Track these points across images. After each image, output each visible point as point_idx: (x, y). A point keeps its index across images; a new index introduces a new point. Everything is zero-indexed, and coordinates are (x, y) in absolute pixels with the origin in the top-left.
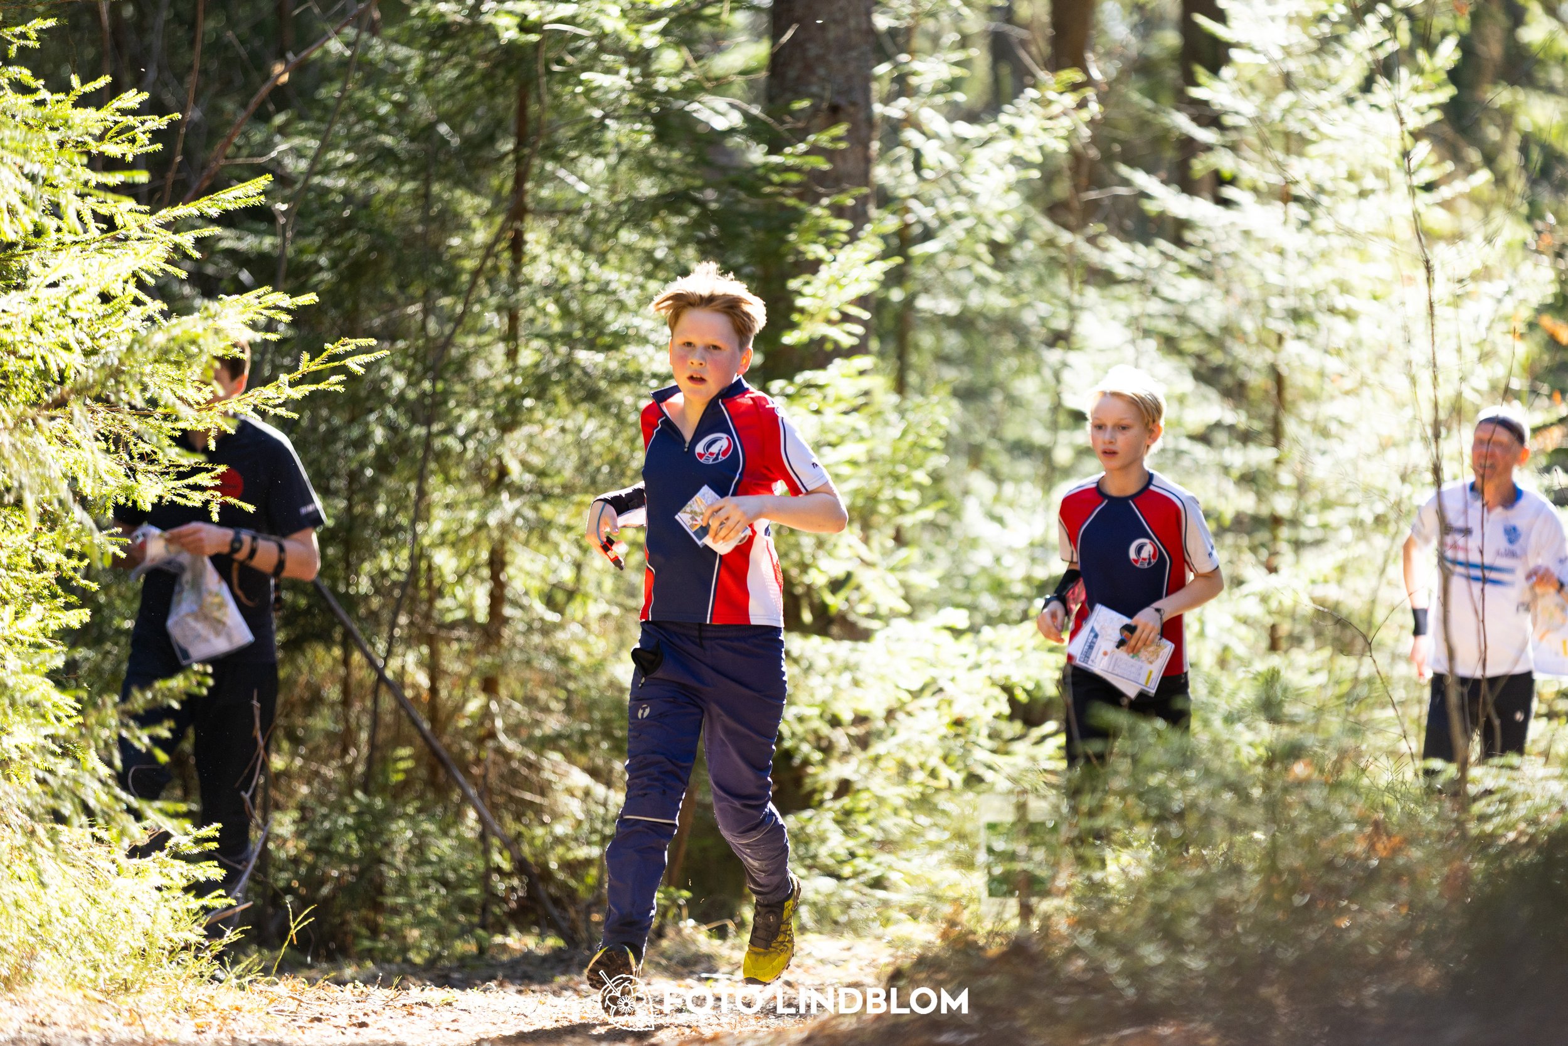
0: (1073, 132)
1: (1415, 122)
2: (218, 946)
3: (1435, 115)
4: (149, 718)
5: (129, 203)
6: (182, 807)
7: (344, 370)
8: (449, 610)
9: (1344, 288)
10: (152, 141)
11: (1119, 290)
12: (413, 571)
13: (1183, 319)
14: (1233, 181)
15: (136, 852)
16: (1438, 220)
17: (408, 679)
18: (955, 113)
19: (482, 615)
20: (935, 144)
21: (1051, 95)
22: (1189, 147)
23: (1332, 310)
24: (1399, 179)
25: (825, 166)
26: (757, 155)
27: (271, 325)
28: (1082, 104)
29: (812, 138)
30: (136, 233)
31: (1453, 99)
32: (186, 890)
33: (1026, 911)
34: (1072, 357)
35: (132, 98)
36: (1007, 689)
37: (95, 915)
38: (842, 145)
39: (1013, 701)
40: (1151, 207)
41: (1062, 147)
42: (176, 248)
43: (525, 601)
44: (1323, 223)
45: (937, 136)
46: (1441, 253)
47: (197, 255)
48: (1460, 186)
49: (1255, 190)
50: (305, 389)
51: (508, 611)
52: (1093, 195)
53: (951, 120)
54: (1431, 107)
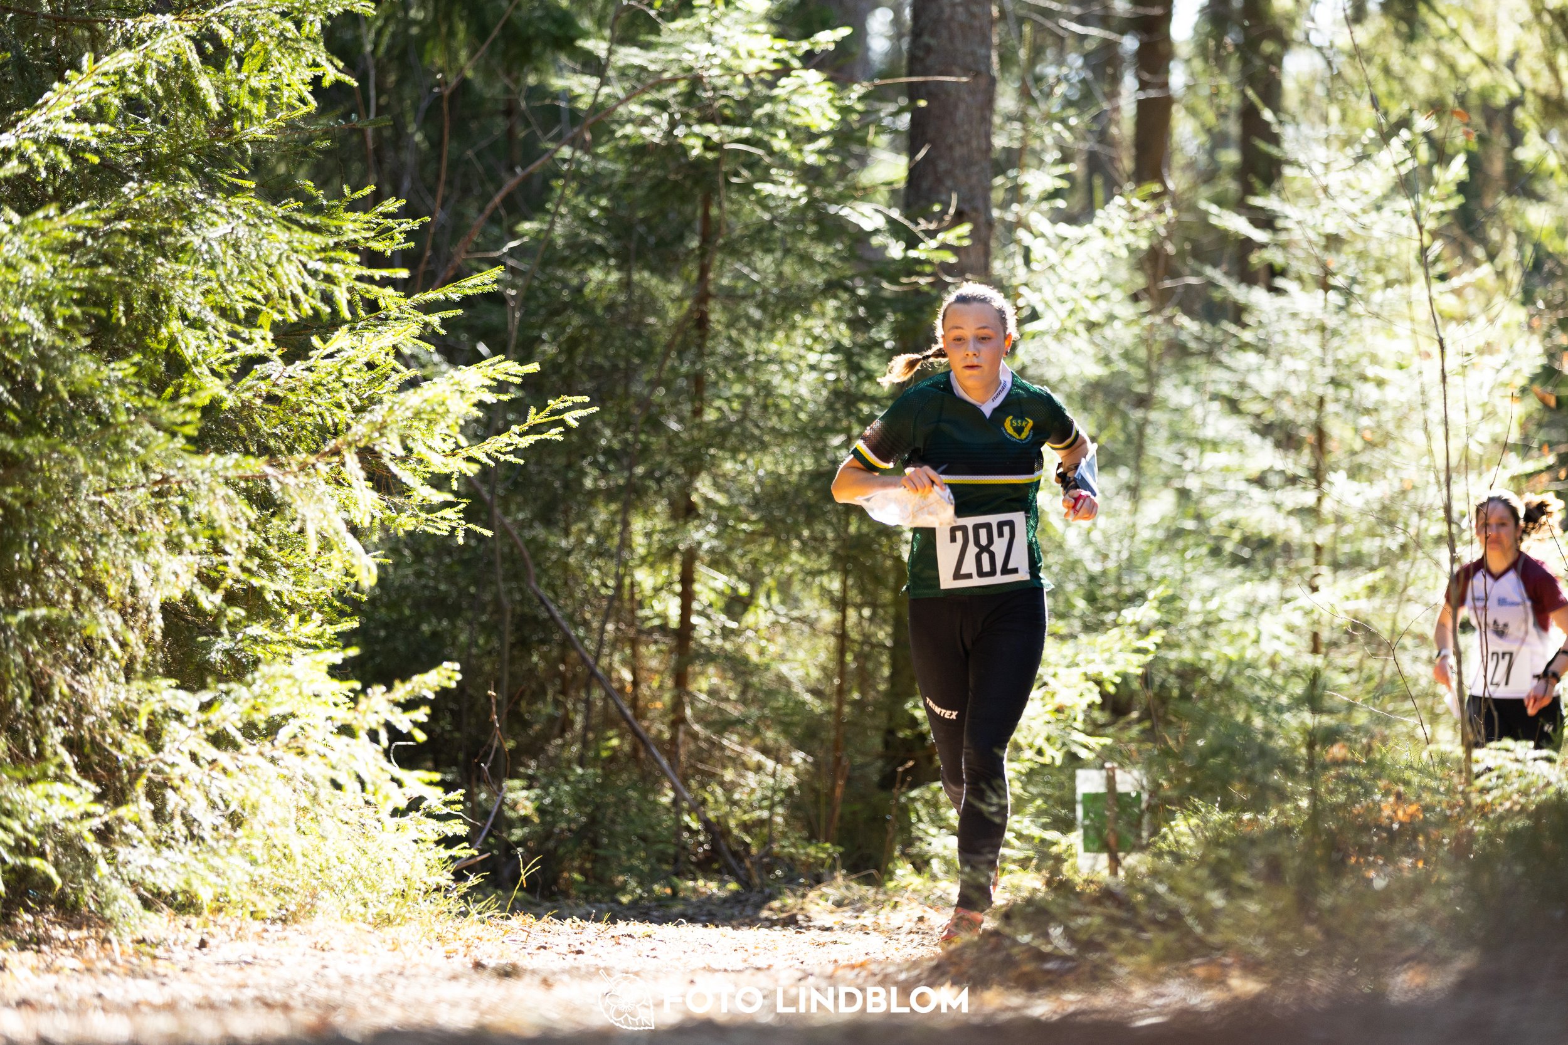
0: (1153, 233)
1: (1431, 224)
2: (463, 887)
3: (1446, 220)
4: (409, 705)
5: (389, 291)
6: (437, 777)
7: (562, 423)
8: (648, 619)
9: (1374, 360)
10: (407, 240)
11: (1192, 361)
12: (619, 587)
13: (1242, 386)
14: (1283, 273)
15: (396, 813)
16: (1448, 303)
17: (614, 675)
18: (1058, 217)
19: (674, 622)
20: (1041, 240)
21: (1136, 202)
22: (1248, 245)
23: (1364, 378)
24: (1418, 273)
25: (952, 259)
26: (896, 250)
27: (501, 387)
28: (1160, 211)
29: (941, 236)
30: (395, 313)
31: (1462, 207)
32: (438, 843)
33: (1115, 863)
34: (1153, 415)
35: (391, 205)
36: (1099, 683)
37: (364, 862)
38: (966, 242)
39: (1104, 694)
40: (1217, 295)
41: (1144, 244)
42: (426, 325)
43: (709, 611)
44: (1358, 308)
45: (1043, 235)
46: (1451, 332)
47: (443, 332)
48: (1467, 277)
49: (1300, 279)
50: (531, 439)
51: (694, 619)
52: (1168, 284)
53: (1054, 222)
54: (1443, 213)
